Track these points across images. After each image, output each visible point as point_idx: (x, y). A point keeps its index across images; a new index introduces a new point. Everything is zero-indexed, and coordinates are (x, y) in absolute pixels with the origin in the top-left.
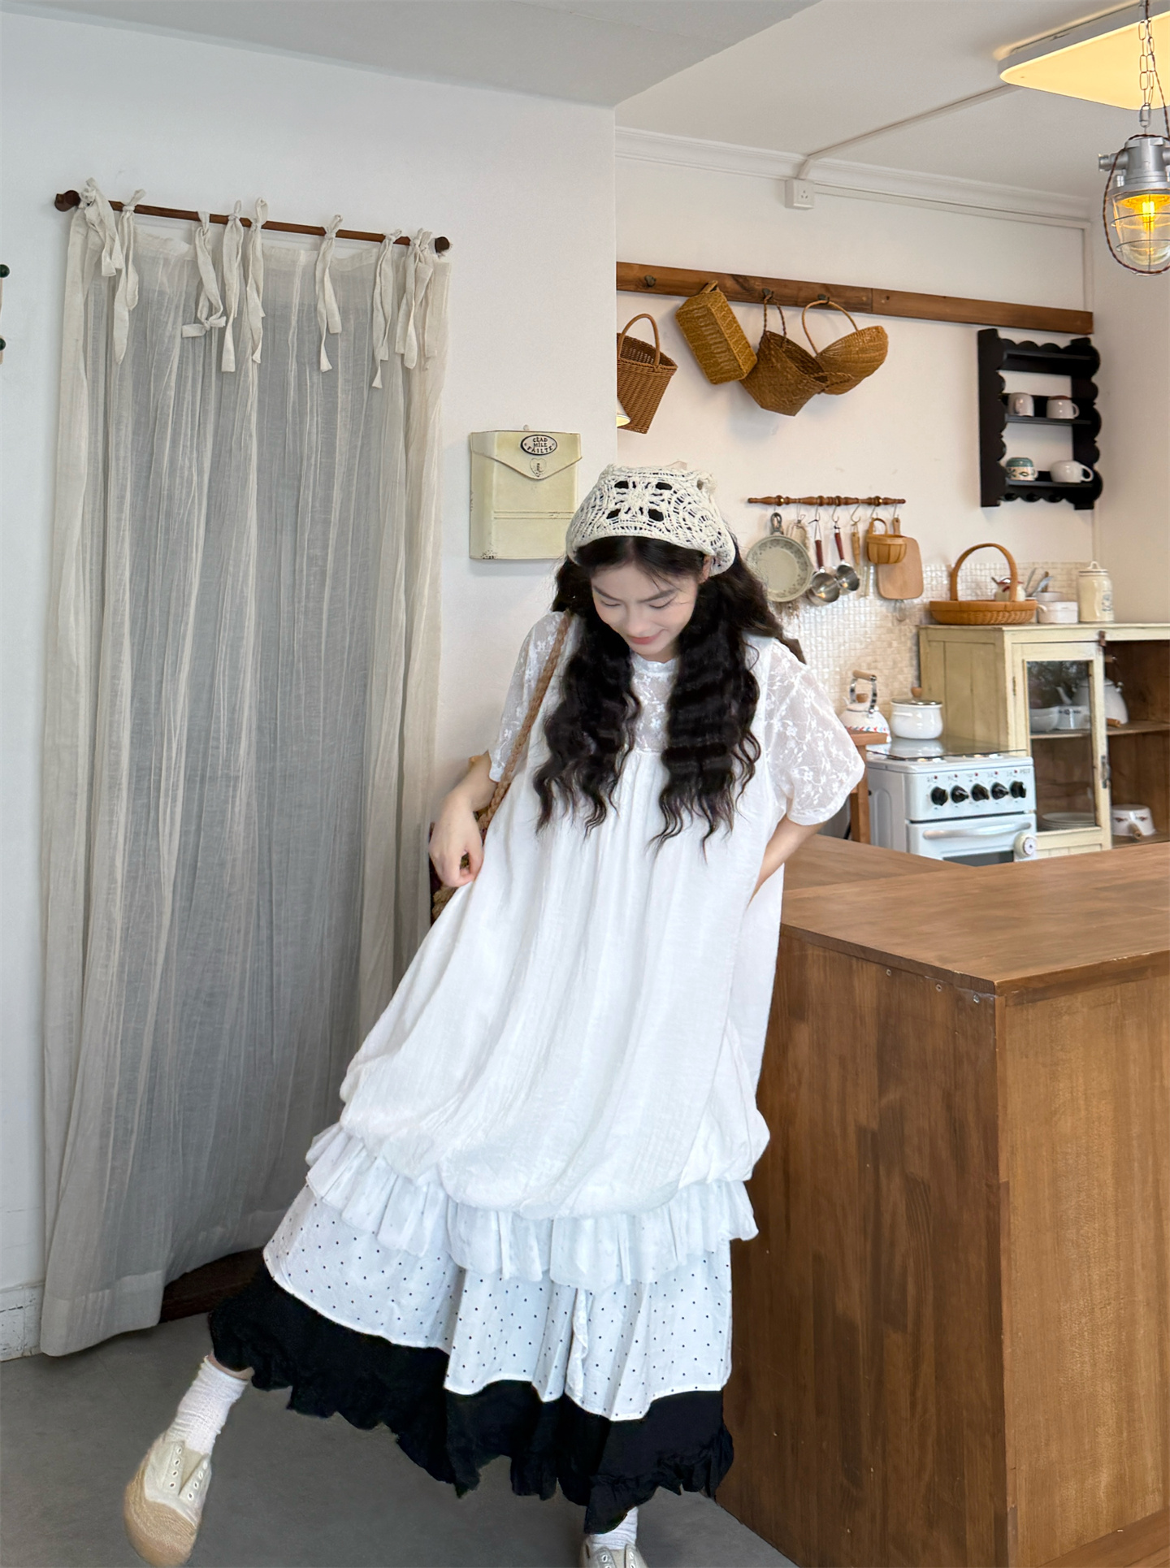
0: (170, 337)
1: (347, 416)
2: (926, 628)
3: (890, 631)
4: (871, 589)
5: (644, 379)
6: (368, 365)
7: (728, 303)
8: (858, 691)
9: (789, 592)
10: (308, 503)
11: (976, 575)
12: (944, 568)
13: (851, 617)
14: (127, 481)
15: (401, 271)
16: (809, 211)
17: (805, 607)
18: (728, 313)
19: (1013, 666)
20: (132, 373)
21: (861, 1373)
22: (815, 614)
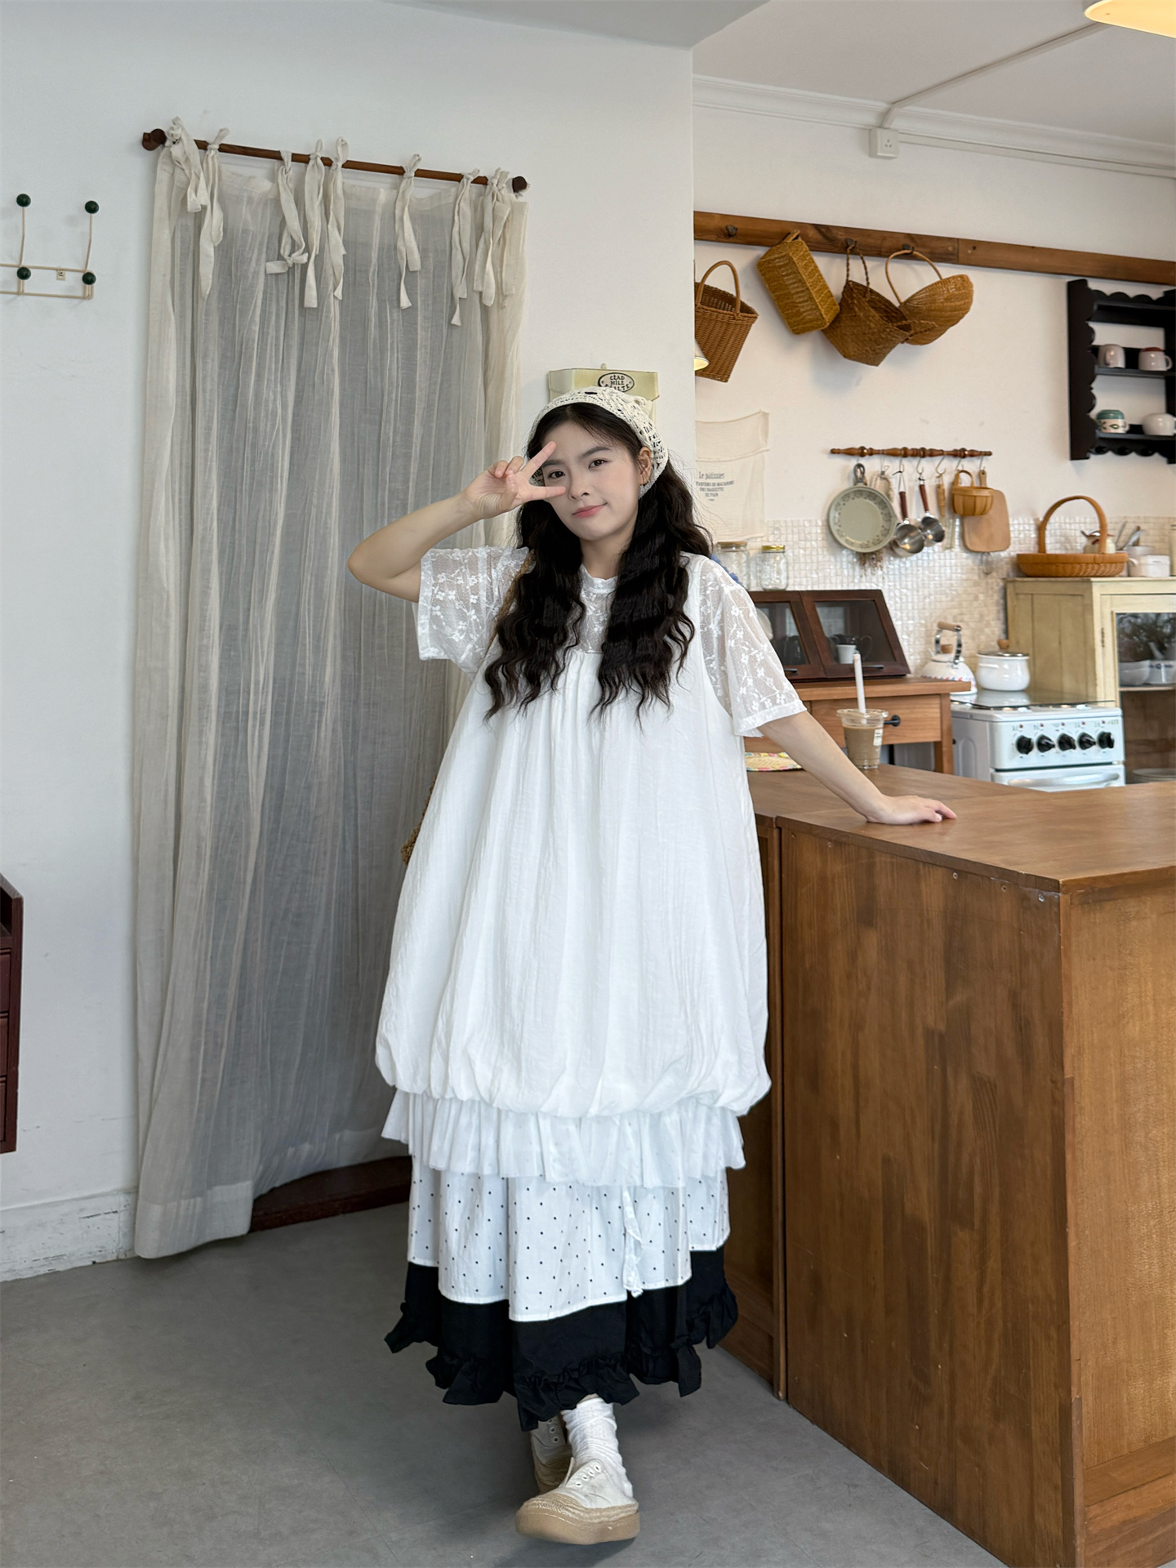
0: (255, 272)
1: (427, 353)
2: (1013, 581)
3: (976, 584)
4: (957, 542)
5: (725, 326)
6: (447, 303)
7: (810, 252)
8: (942, 642)
9: (873, 543)
10: (389, 437)
11: (1065, 529)
12: (1032, 522)
13: (937, 569)
14: (213, 414)
15: (478, 209)
16: (893, 162)
17: (889, 558)
18: (810, 262)
19: (1102, 617)
20: (218, 308)
21: (929, 1272)
22: (899, 565)
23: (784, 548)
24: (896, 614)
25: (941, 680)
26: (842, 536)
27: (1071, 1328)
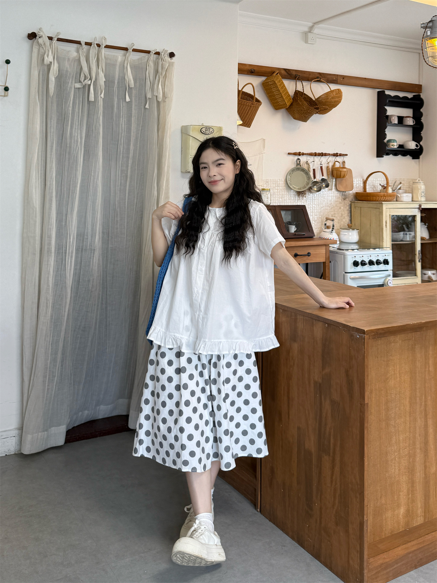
0: (70, 87)
1: (136, 118)
2: (354, 202)
3: (340, 203)
4: (334, 187)
5: (249, 107)
6: (144, 100)
7: (282, 79)
8: (327, 225)
9: (302, 188)
10: (121, 151)
11: (374, 183)
12: (361, 180)
13: (326, 197)
14: (54, 141)
15: (156, 64)
16: (314, 45)
17: (309, 193)
18: (282, 83)
19: (386, 217)
20: (56, 101)
21: (314, 470)
22: (312, 196)
23: (270, 189)
24: (310, 214)
25: (326, 239)
26: (291, 185)
27: (365, 494)
